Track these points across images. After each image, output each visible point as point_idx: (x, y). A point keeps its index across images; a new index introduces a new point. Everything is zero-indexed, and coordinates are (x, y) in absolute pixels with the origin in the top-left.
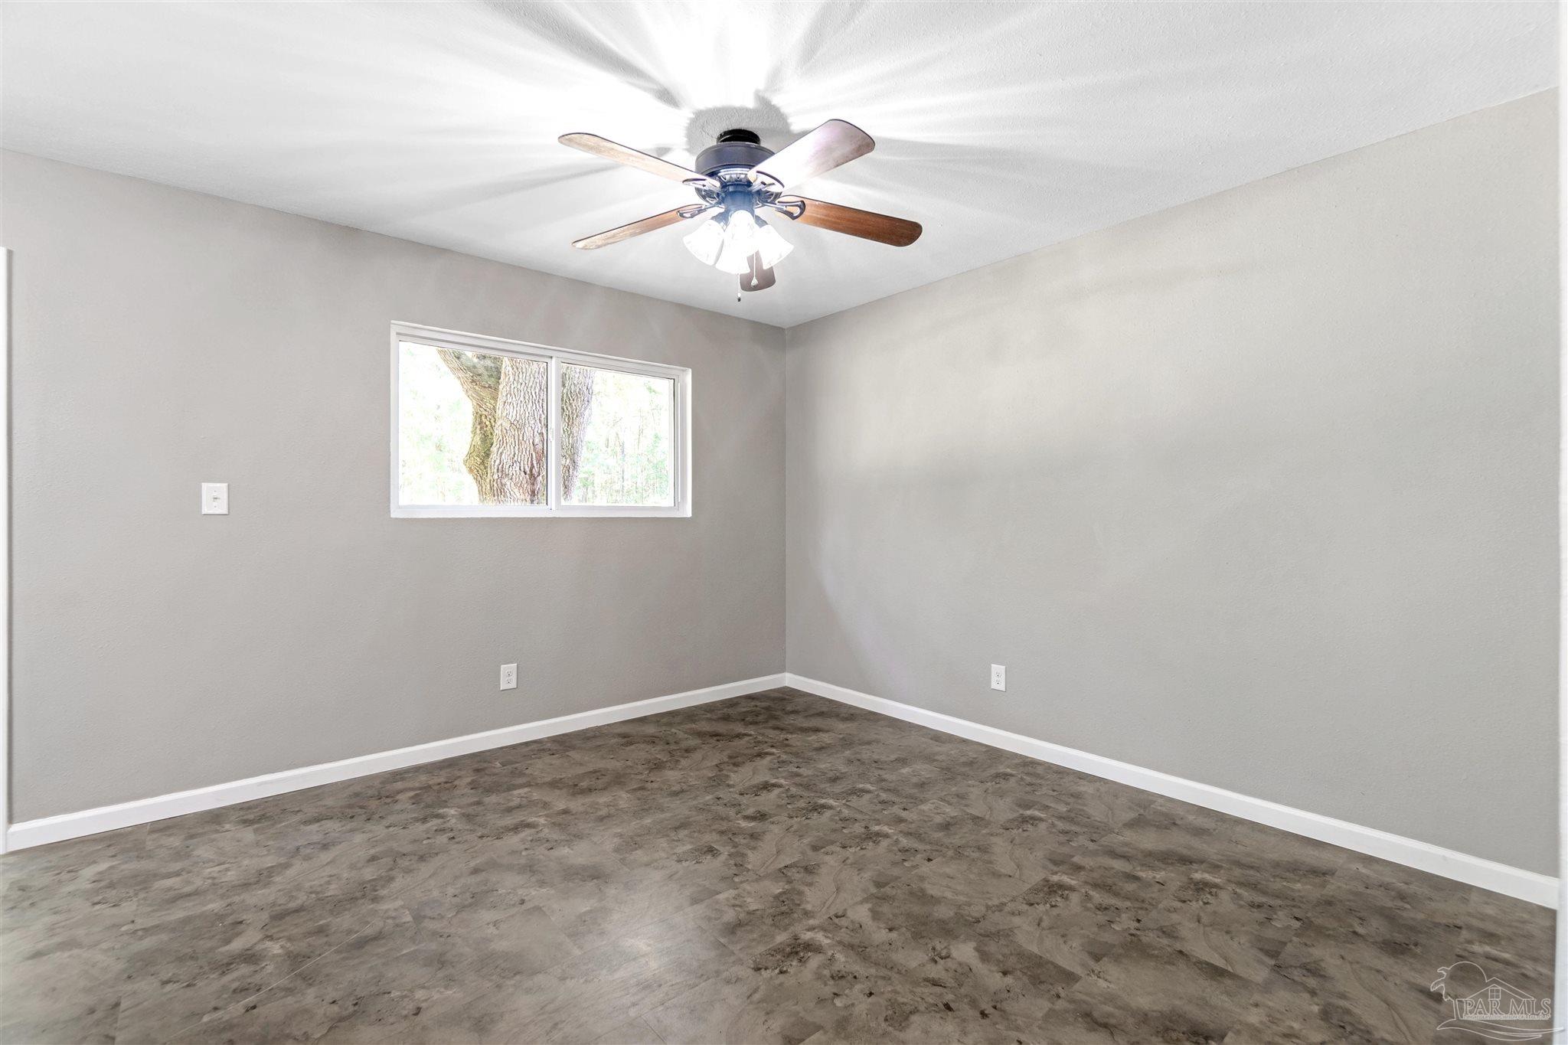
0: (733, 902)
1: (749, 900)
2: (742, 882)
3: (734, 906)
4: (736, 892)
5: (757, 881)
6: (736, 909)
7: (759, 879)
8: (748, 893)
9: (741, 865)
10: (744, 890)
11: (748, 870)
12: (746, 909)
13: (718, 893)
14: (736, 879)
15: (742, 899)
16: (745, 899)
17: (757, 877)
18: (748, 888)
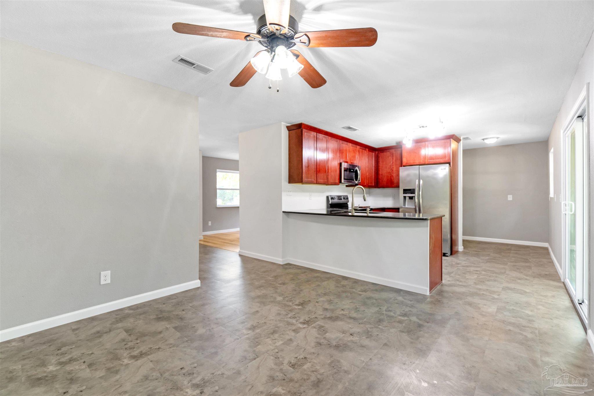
0: (276, 341)
1: (270, 342)
2: (274, 349)
3: (275, 339)
4: (276, 345)
5: (268, 351)
6: (274, 338)
7: (267, 352)
8: (271, 345)
9: (276, 358)
10: (273, 346)
11: (272, 355)
12: (271, 339)
13: (283, 344)
14: (277, 350)
15: (273, 342)
16: (272, 342)
17: (268, 352)
18: (271, 347)
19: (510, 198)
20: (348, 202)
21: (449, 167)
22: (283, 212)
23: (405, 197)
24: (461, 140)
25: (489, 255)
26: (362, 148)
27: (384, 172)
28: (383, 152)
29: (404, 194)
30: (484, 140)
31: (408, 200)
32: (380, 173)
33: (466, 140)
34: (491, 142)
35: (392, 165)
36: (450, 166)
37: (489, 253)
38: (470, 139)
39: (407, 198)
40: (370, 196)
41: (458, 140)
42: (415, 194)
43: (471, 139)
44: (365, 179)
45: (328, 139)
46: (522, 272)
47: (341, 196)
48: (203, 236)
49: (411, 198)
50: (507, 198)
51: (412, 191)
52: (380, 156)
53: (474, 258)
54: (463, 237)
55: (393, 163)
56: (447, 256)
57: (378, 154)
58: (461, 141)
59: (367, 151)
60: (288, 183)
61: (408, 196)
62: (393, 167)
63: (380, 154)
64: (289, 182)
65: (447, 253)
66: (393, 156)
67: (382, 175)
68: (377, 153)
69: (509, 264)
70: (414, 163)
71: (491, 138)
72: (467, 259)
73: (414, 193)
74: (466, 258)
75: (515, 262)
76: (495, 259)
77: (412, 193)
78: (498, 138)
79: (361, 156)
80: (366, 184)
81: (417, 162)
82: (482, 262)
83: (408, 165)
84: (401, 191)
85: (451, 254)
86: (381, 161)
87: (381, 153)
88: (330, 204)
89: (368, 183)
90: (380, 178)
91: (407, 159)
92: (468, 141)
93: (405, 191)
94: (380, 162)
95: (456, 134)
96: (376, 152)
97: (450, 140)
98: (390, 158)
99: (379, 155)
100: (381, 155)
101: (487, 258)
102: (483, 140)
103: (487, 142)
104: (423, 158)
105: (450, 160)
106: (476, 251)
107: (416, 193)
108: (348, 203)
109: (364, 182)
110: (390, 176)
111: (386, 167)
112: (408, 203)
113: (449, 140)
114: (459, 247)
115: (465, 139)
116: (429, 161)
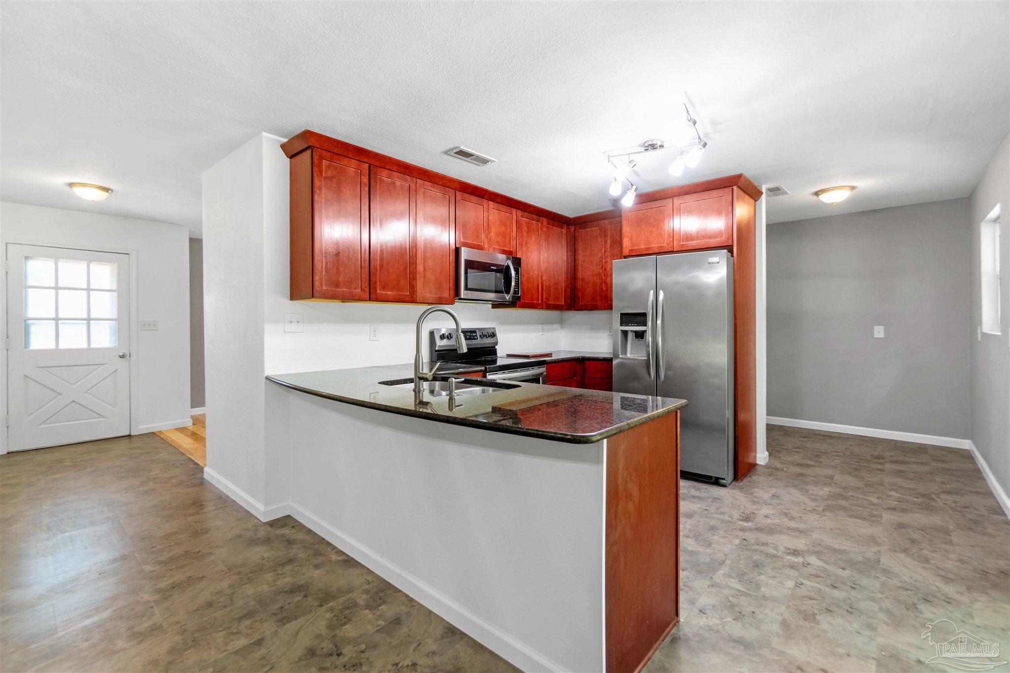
19: (879, 332)
20: (496, 343)
21: (728, 258)
22: (267, 378)
23: (625, 333)
24: (762, 193)
25: (829, 480)
26: (526, 214)
27: (588, 273)
28: (584, 228)
29: (621, 325)
30: (818, 196)
31: (632, 340)
32: (580, 276)
33: (775, 195)
34: (836, 197)
35: (605, 258)
36: (732, 256)
37: (829, 472)
38: (785, 193)
39: (631, 336)
40: (562, 328)
41: (753, 193)
42: (646, 326)
43: (788, 194)
44: (538, 289)
45: (413, 186)
46: (927, 560)
47: (473, 331)
48: (193, 417)
49: (640, 335)
50: (873, 333)
51: (640, 318)
52: (578, 237)
53: (793, 490)
54: (767, 419)
55: (605, 252)
56: (724, 486)
57: (574, 231)
58: (764, 197)
59: (545, 224)
60: (287, 301)
61: (632, 331)
62: (606, 262)
63: (578, 231)
64: (292, 298)
65: (724, 479)
66: (606, 236)
67: (582, 279)
68: (572, 229)
69: (887, 516)
70: (648, 249)
71: (834, 188)
72: (774, 496)
73: (645, 324)
74: (773, 491)
75: (903, 510)
76: (846, 498)
77: (639, 325)
78: (853, 188)
79: (525, 234)
80: (542, 300)
81: (654, 246)
82: (814, 511)
83: (634, 254)
84: (617, 318)
85: (736, 478)
86: (580, 248)
87: (581, 228)
88: (436, 351)
89: (547, 299)
90: (579, 287)
91: (631, 240)
92: (780, 199)
93: (627, 319)
94: (578, 249)
95: (747, 175)
96: (571, 227)
97: (733, 189)
98: (599, 240)
99: (577, 234)
100: (581, 233)
101: (827, 489)
102: (817, 194)
103: (825, 198)
104: (669, 235)
105: (731, 241)
106: (800, 465)
107: (649, 323)
108: (496, 347)
109: (536, 296)
110: (599, 281)
111: (592, 261)
112: (632, 349)
113: (730, 189)
114: (758, 455)
115: (775, 191)
116: (681, 243)
